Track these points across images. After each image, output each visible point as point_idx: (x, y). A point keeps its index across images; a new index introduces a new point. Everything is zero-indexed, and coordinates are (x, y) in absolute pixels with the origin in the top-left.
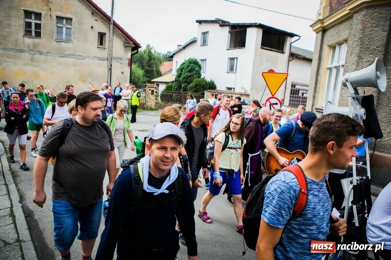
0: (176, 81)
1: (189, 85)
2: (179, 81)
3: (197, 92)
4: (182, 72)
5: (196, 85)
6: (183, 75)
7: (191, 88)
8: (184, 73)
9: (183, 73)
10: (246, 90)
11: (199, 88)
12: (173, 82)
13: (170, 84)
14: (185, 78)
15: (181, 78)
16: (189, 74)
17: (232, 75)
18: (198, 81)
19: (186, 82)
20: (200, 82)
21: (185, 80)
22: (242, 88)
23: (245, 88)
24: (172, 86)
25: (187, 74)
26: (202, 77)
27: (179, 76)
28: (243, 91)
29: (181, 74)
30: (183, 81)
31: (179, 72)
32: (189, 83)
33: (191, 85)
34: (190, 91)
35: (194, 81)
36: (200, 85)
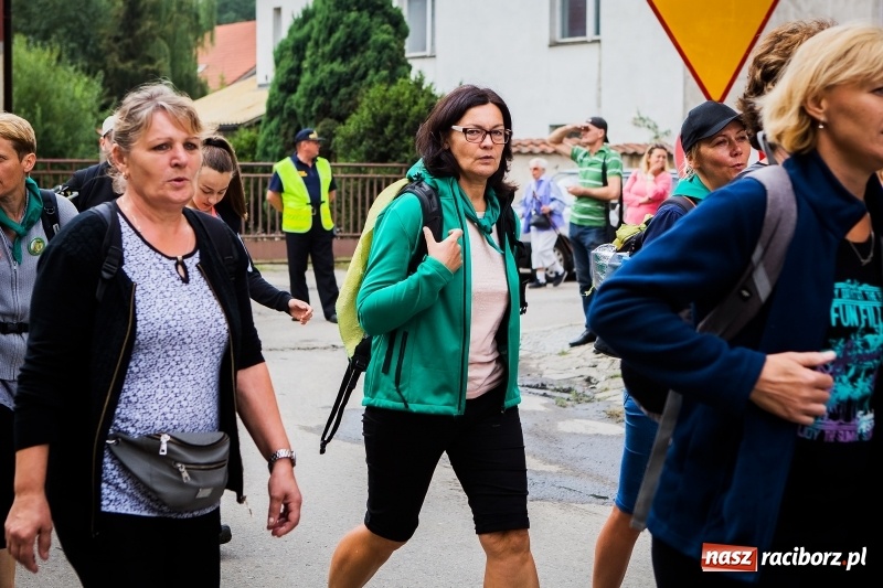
0: (272, 112)
1: (341, 128)
2: (292, 114)
3: (384, 158)
4: (302, 58)
5: (380, 122)
6: (306, 77)
7: (352, 143)
8: (314, 66)
9: (305, 64)
10: (662, 129)
11: (397, 136)
12: (259, 123)
13: (245, 134)
14: (318, 90)
15: (298, 97)
16: (337, 66)
17: (578, 57)
18: (384, 99)
19: (324, 111)
20: (397, 105)
21: (319, 100)
22: (640, 121)
23: (655, 117)
24: (253, 143)
25: (327, 68)
26: (413, 75)
27: (286, 86)
28: (642, 138)
29: (298, 71)
30: (308, 107)
31: (288, 63)
32: (341, 119)
33: (351, 127)
34: (346, 157)
35: (366, 101)
36: (401, 120)
